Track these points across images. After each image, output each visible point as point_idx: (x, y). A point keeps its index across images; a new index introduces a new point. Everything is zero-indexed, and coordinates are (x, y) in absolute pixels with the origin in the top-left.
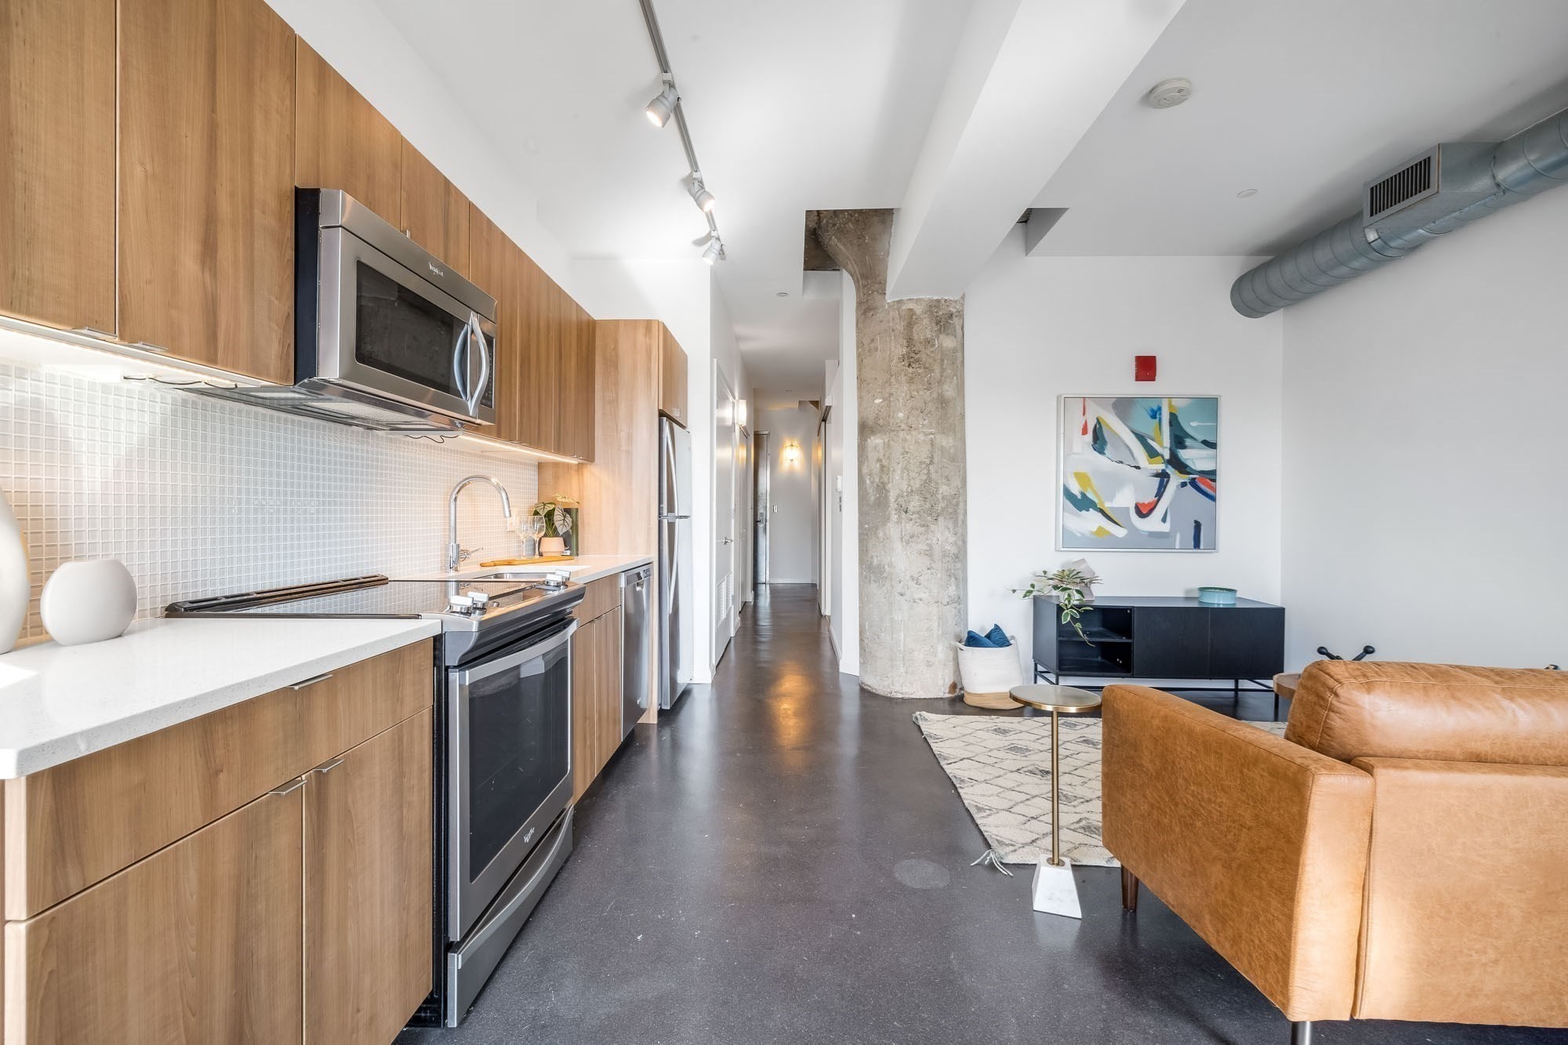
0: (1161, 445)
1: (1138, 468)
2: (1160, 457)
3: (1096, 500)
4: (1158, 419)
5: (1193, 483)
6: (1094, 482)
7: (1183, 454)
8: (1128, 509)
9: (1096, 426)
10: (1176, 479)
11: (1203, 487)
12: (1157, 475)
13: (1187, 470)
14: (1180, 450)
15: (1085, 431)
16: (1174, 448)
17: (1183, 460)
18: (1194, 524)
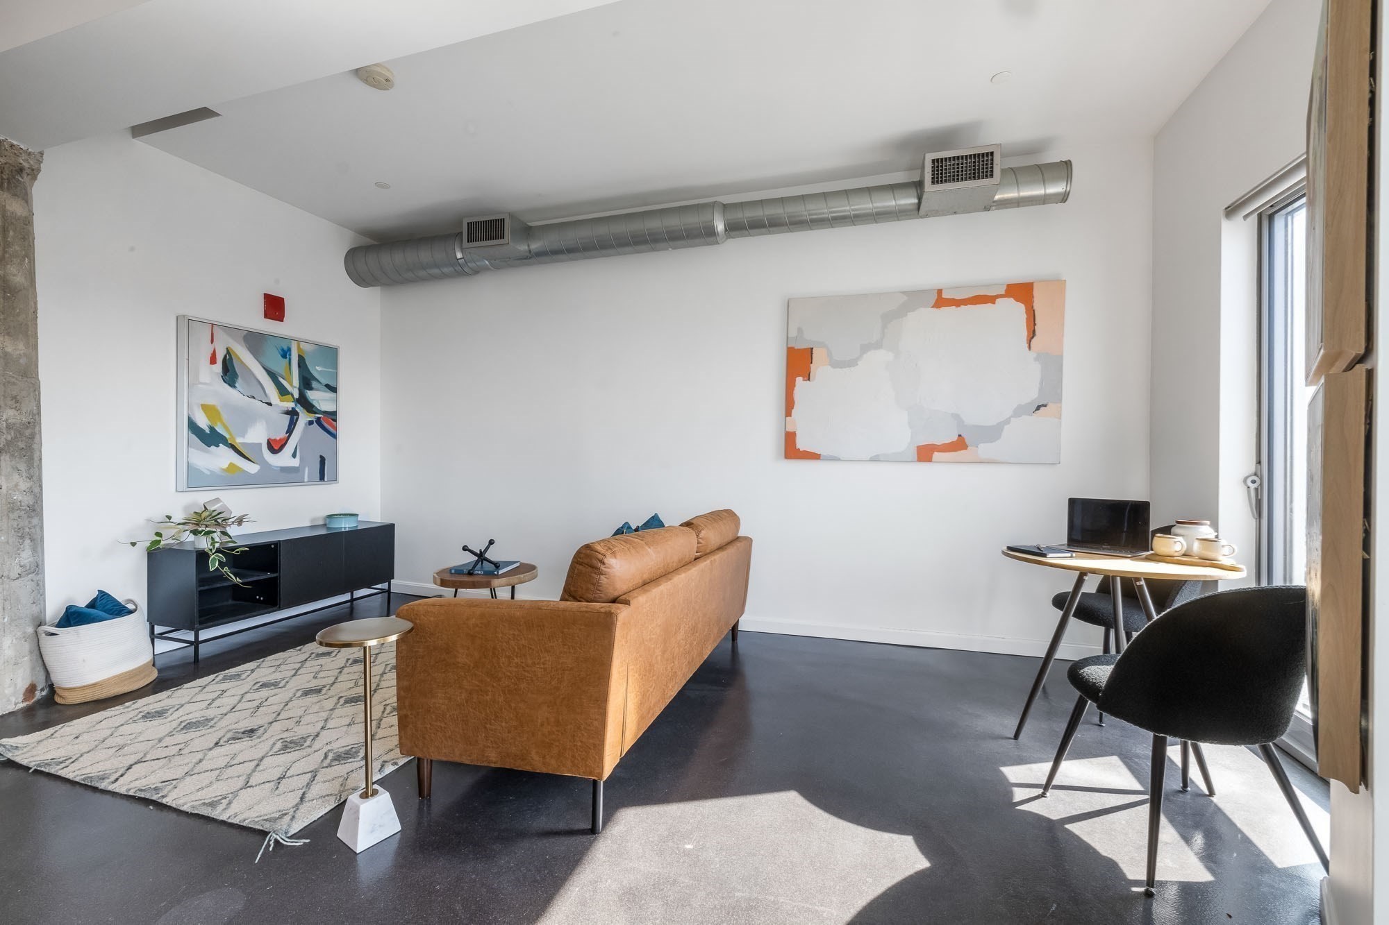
0: (291, 385)
1: (270, 404)
2: (290, 396)
3: (227, 436)
4: (288, 359)
5: (318, 421)
6: (224, 416)
7: (311, 395)
8: (260, 444)
9: (225, 356)
10: (304, 417)
11: (326, 425)
12: (287, 413)
13: (314, 409)
14: (308, 391)
15: (213, 360)
16: (302, 388)
17: (311, 401)
18: (319, 459)
